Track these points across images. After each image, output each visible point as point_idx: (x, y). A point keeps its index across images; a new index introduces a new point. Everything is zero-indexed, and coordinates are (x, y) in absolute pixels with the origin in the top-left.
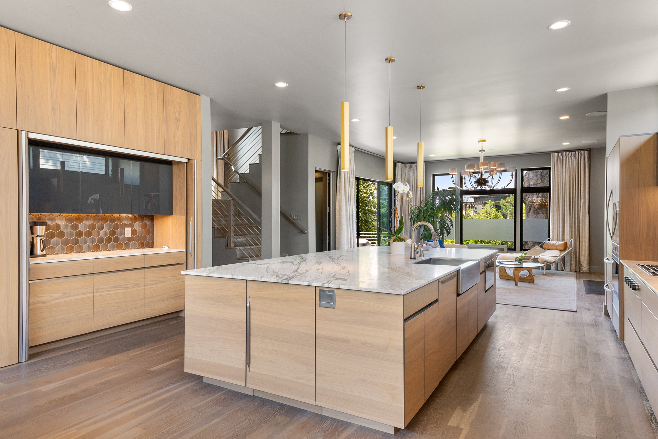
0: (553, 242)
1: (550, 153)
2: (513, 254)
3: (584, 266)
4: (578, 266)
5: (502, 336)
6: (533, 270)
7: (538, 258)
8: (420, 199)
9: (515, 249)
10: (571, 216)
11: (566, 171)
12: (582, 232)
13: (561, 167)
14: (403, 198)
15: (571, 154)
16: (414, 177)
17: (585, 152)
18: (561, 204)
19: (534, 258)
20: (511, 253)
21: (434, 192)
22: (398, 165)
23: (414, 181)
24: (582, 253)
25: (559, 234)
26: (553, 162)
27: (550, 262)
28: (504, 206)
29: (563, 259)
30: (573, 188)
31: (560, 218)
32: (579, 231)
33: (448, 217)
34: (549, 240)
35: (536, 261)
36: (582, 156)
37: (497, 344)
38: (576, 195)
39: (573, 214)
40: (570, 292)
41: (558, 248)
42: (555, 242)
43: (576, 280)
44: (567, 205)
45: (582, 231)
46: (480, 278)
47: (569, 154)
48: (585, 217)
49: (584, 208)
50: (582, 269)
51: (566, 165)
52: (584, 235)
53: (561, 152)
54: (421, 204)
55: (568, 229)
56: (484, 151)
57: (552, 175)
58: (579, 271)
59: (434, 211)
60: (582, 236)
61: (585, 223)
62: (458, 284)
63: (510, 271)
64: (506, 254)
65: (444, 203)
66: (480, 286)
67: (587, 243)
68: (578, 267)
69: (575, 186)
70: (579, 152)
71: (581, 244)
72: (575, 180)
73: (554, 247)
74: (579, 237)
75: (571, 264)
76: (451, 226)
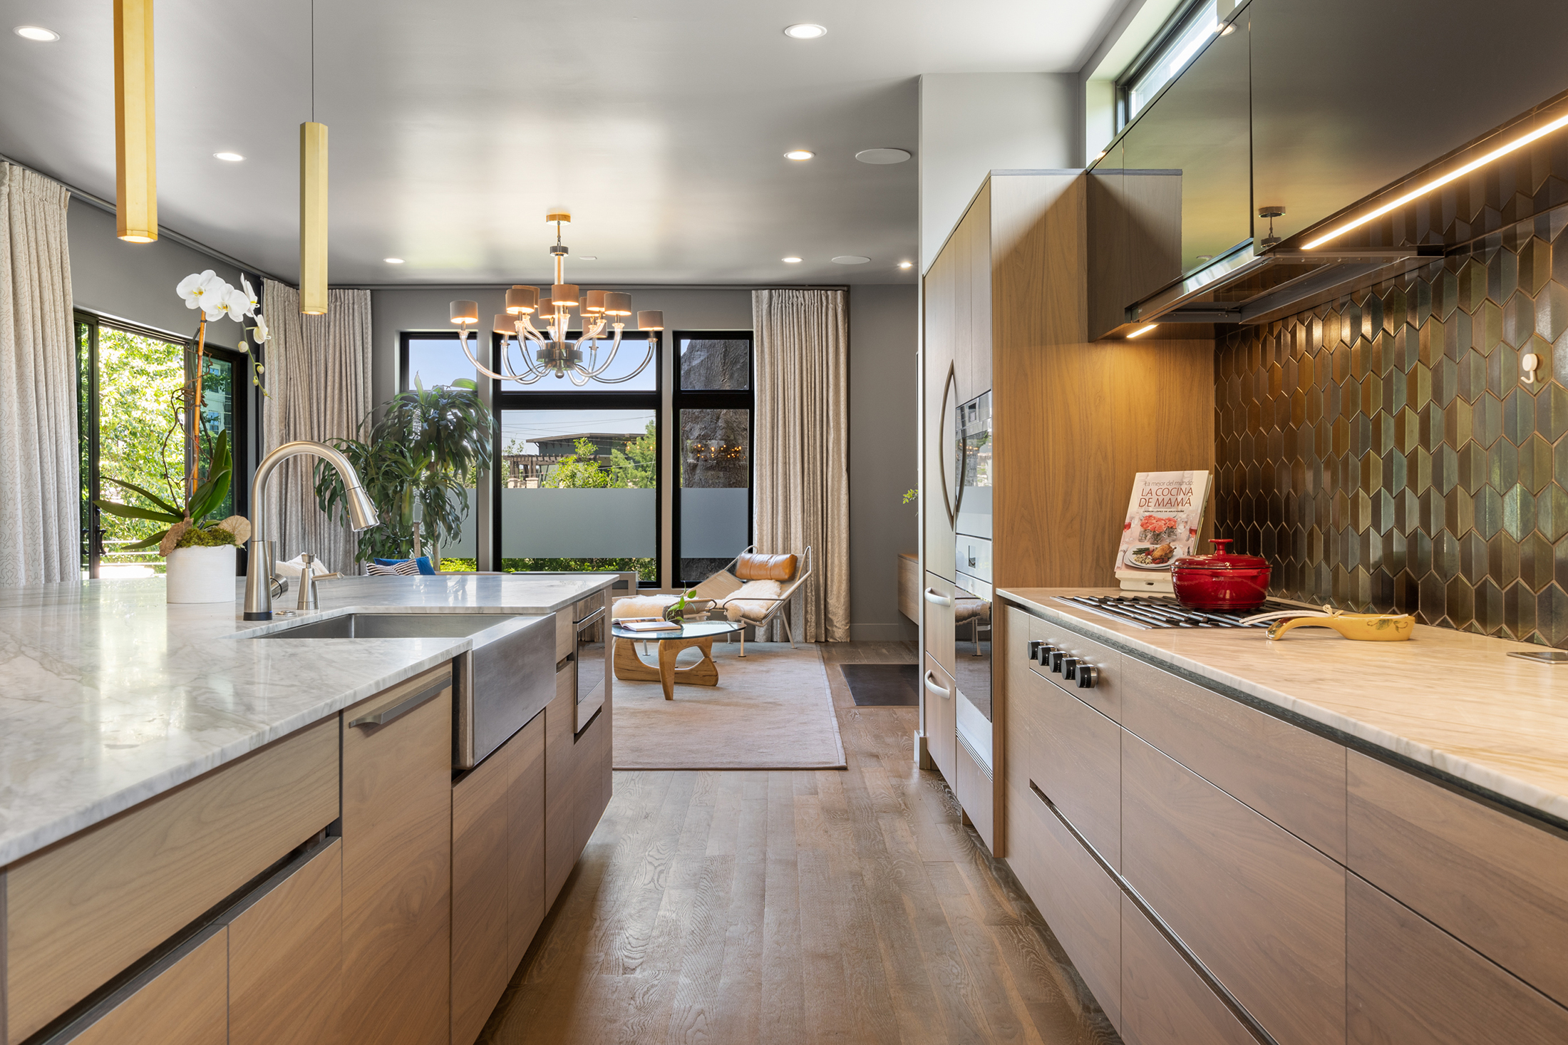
0: (760, 555)
1: (751, 290)
2: (655, 597)
3: (837, 625)
4: (823, 626)
5: (635, 901)
6: (713, 644)
7: (724, 608)
8: (354, 418)
9: (657, 584)
10: (806, 479)
11: (792, 346)
12: (833, 527)
13: (779, 332)
14: (292, 411)
15: (802, 296)
16: (331, 337)
17: (836, 294)
18: (780, 443)
19: (714, 608)
20: (648, 596)
21: (404, 395)
22: (271, 289)
23: (331, 351)
24: (832, 586)
25: (777, 533)
26: (757, 317)
27: (755, 616)
28: (621, 468)
29: (787, 606)
30: (809, 397)
31: (777, 484)
32: (825, 523)
33: (450, 480)
34: (751, 551)
35: (718, 615)
36: (831, 306)
37: (618, 941)
38: (818, 417)
39: (809, 474)
40: (817, 705)
41: (776, 573)
42: (767, 555)
43: (823, 667)
44: (795, 446)
45: (833, 523)
46: (555, 685)
47: (797, 297)
48: (839, 482)
49: (836, 456)
50: (834, 632)
51: (791, 328)
52: (837, 535)
53: (779, 289)
54: (358, 431)
55: (800, 517)
56: (565, 250)
57: (757, 356)
58: (826, 641)
59: (404, 457)
60: (833, 538)
61: (839, 499)
62: (461, 720)
63: (646, 652)
64: (634, 599)
65: (439, 431)
66: (558, 719)
67: (844, 559)
68: (823, 628)
69: (813, 390)
70: (822, 292)
71: (829, 561)
72: (813, 373)
73: (763, 572)
74: (825, 540)
75: (806, 621)
76: (463, 509)
